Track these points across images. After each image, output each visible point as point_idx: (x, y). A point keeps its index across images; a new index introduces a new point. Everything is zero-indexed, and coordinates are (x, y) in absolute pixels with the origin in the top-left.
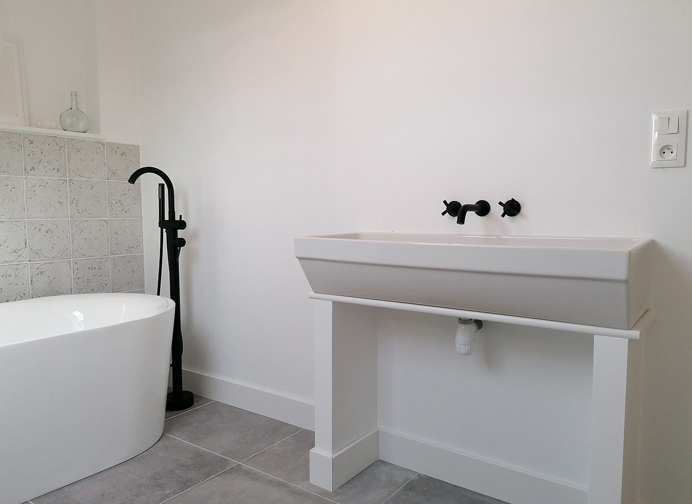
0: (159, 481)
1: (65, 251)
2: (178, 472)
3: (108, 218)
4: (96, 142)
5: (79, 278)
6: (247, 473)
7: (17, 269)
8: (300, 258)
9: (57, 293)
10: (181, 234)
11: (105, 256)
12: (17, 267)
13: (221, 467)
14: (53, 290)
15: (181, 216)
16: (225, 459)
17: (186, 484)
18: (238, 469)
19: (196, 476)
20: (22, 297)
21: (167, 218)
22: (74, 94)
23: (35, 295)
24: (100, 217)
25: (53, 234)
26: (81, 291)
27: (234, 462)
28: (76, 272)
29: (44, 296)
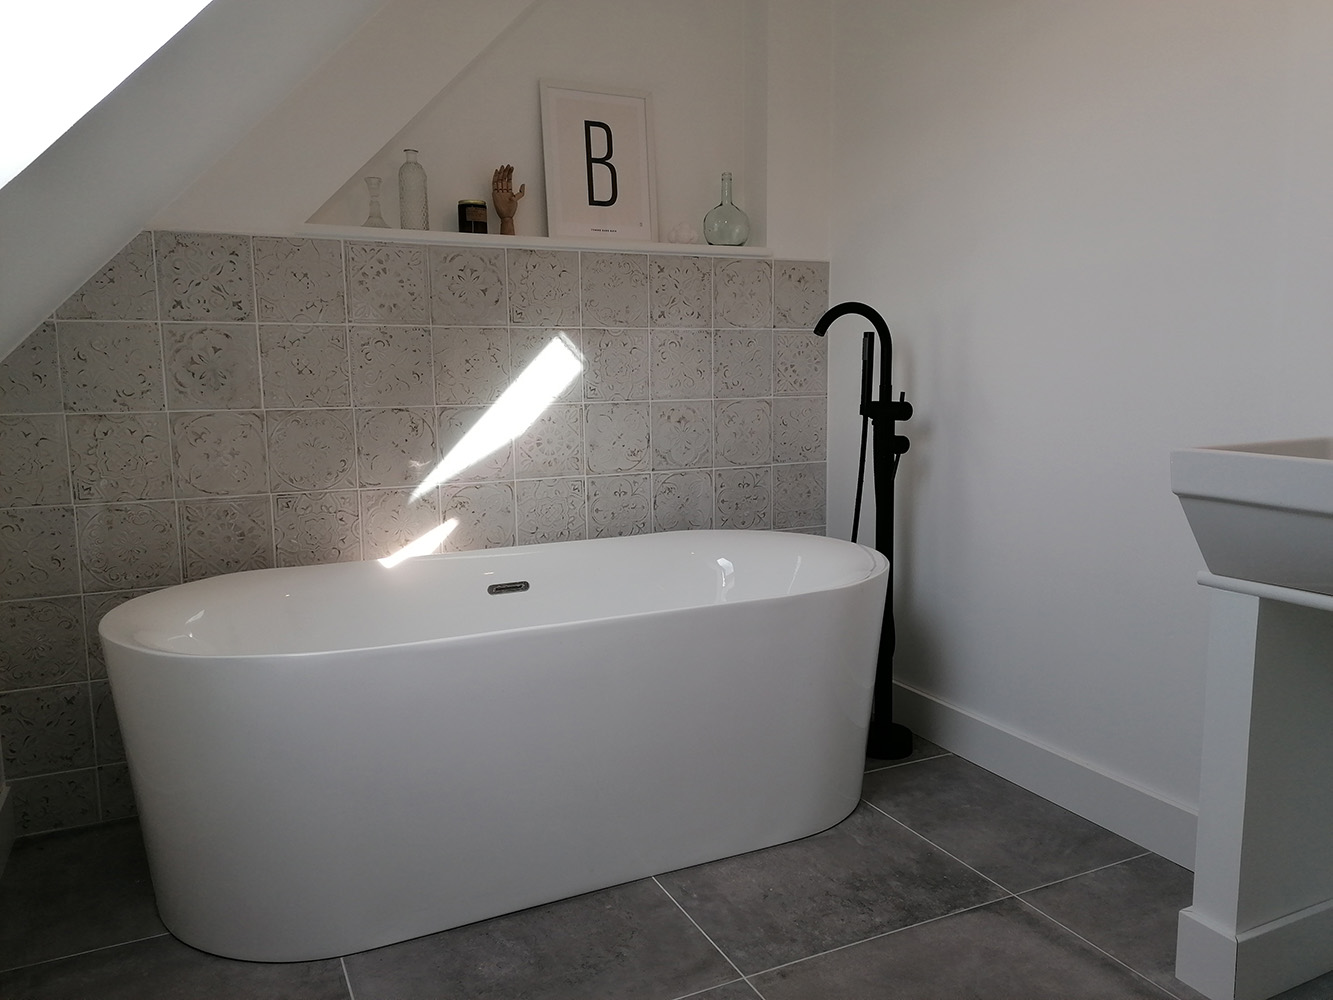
0: (860, 893)
1: (704, 454)
2: (894, 883)
3: (772, 397)
4: (759, 262)
5: (723, 501)
6: (1032, 921)
7: (635, 482)
8: (1183, 496)
9: (690, 526)
10: (900, 428)
11: (766, 463)
12: (636, 479)
13: (977, 894)
14: (684, 521)
15: (903, 394)
16: (984, 881)
17: (911, 914)
18: (1010, 907)
19: (929, 900)
20: (640, 528)
21: (876, 397)
22: (727, 178)
23: (660, 528)
24: (759, 395)
25: (687, 426)
26: (727, 524)
27: (1003, 892)
28: (720, 490)
29: (672, 529)
